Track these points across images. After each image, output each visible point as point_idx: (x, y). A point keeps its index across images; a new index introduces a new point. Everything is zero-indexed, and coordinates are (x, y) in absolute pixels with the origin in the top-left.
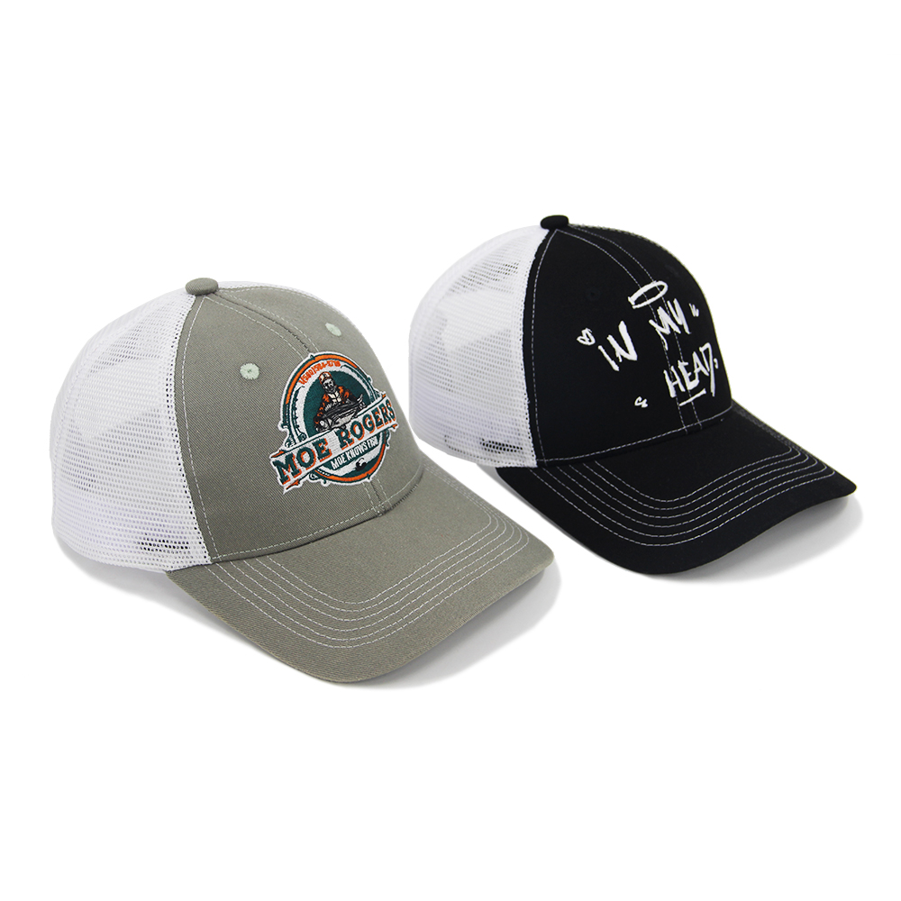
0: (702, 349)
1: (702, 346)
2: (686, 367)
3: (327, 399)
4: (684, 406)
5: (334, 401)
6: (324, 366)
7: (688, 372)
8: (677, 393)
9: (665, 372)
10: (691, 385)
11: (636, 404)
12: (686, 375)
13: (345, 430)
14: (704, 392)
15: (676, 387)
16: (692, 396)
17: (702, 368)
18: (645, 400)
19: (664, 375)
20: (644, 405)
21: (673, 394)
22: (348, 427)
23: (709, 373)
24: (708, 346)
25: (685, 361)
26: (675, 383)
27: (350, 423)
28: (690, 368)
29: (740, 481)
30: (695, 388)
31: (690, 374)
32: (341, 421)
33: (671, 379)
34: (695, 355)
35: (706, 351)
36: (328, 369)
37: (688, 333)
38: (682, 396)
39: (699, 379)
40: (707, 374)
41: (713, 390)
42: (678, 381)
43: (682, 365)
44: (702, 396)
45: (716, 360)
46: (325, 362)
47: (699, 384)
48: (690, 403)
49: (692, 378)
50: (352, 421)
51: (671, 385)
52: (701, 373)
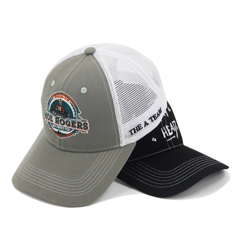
0: (173, 122)
1: (173, 121)
2: (168, 127)
3: (57, 107)
4: (169, 141)
5: (59, 109)
6: (63, 98)
7: (169, 129)
8: (166, 136)
9: (162, 129)
10: (171, 134)
11: (153, 140)
12: (169, 131)
13: (58, 119)
14: (174, 137)
15: (166, 134)
16: (171, 138)
17: (173, 128)
18: (156, 139)
19: (161, 130)
20: (155, 140)
21: (165, 137)
22: (60, 119)
23: (176, 130)
24: (174, 121)
25: (168, 126)
26: (165, 133)
27: (61, 119)
28: (170, 128)
29: (191, 164)
30: (171, 135)
31: (170, 130)
32: (58, 116)
33: (164, 131)
34: (171, 124)
35: (174, 123)
36: (63, 99)
37: (168, 116)
38: (168, 137)
39: (173, 132)
40: (175, 131)
41: (177, 136)
42: (166, 132)
43: (167, 127)
44: (174, 138)
45: (177, 127)
46: (64, 97)
47: (173, 134)
48: (171, 140)
49: (170, 132)
50: (62, 119)
51: (164, 133)
52: (173, 130)
